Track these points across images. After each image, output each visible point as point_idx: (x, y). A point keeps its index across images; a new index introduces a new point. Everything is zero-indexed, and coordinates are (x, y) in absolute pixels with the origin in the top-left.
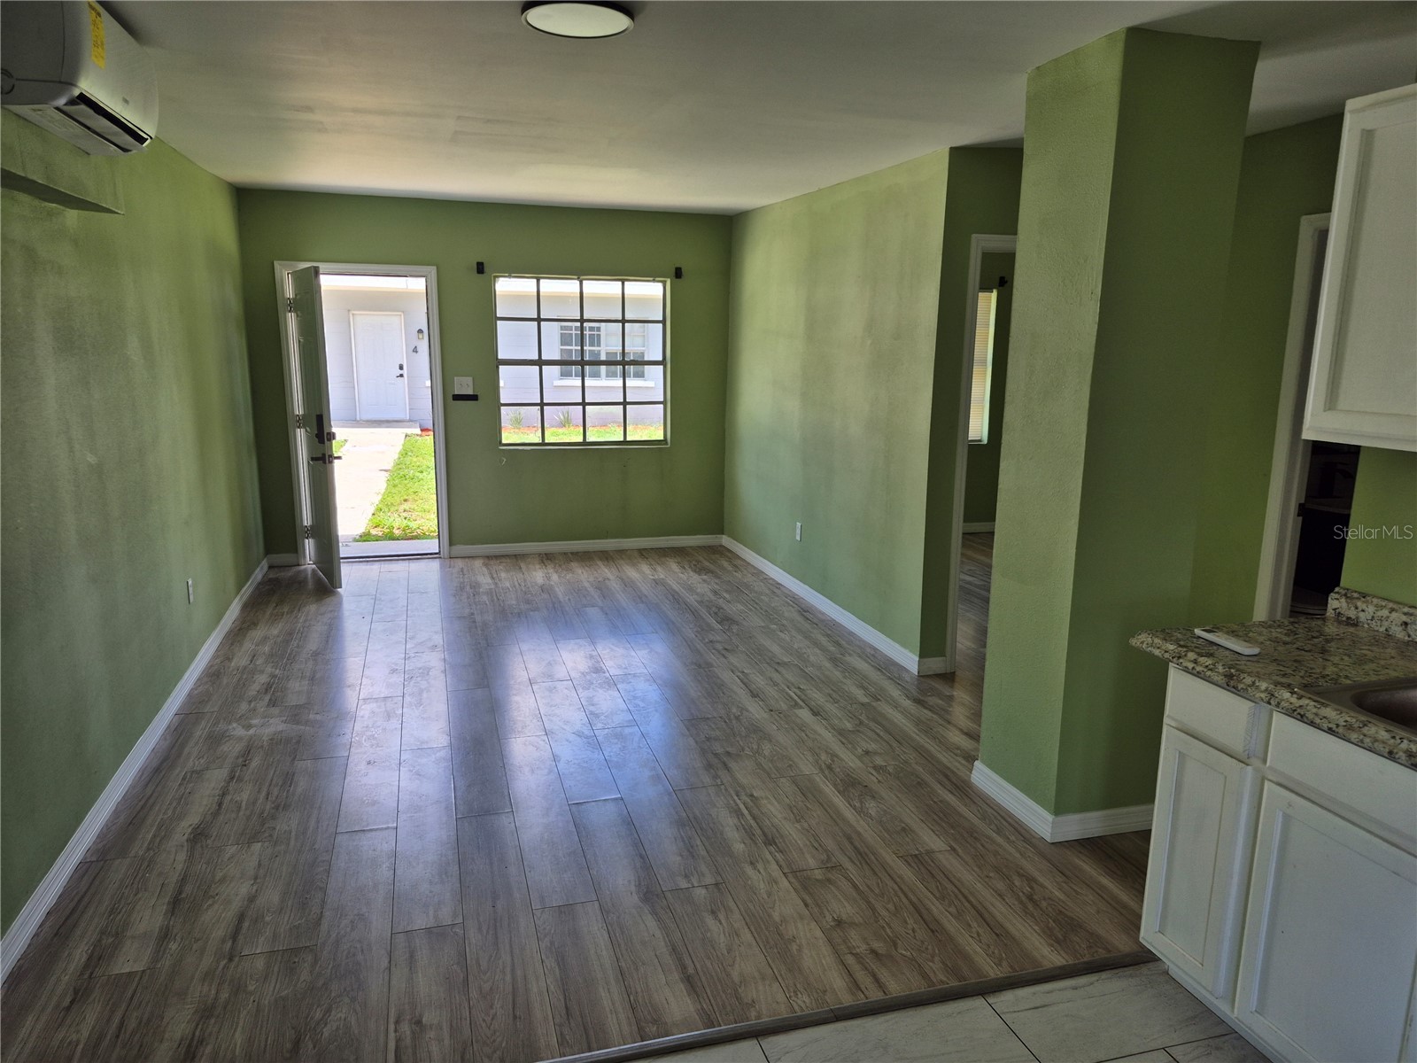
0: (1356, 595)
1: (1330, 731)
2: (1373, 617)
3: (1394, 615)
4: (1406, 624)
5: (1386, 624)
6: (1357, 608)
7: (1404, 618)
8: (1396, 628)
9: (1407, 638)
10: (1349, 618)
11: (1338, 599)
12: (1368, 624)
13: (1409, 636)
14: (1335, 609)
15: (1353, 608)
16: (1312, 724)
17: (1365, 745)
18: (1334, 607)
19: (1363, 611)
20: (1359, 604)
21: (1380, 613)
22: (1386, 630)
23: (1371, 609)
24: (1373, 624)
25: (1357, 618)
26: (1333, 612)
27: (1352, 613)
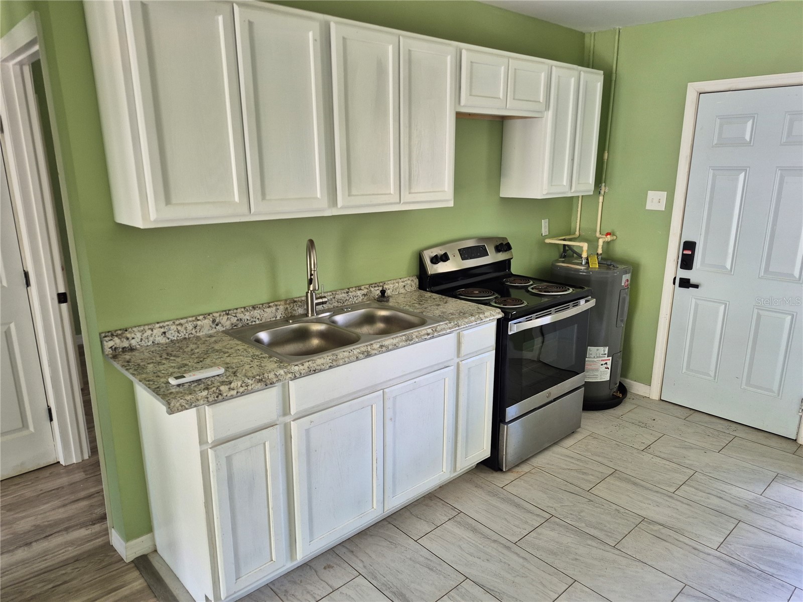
0: (119, 332)
1: (331, 367)
2: (141, 339)
3: (155, 331)
4: (164, 333)
5: (151, 339)
6: (128, 339)
7: (163, 330)
8: (159, 338)
9: (167, 341)
10: (123, 348)
11: (112, 340)
12: (139, 345)
13: (168, 339)
14: (111, 347)
15: (125, 340)
16: (321, 370)
17: (347, 362)
18: (110, 346)
19: (133, 338)
20: (128, 335)
21: (145, 335)
22: (153, 342)
23: (139, 335)
24: (143, 343)
25: (130, 345)
26: (110, 350)
27: (126, 344)
